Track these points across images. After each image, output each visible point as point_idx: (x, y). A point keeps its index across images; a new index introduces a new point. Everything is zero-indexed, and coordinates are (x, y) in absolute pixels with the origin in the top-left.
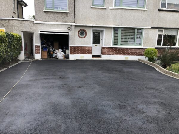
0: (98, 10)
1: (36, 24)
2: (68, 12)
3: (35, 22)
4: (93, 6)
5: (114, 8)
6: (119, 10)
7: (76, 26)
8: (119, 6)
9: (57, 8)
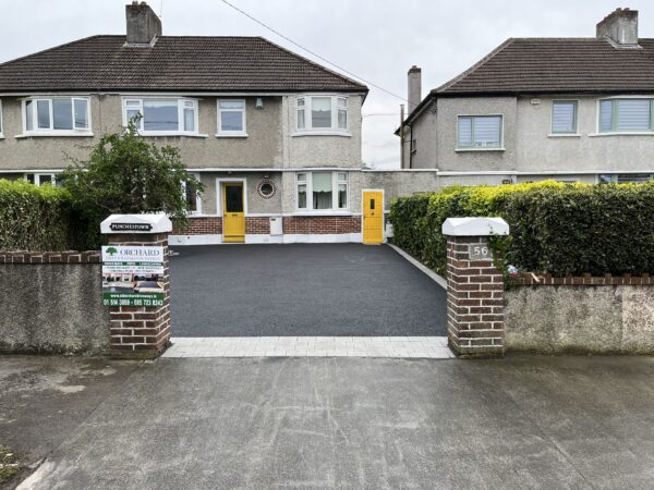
0: (563, 140)
1: (441, 176)
2: (503, 149)
3: (439, 173)
4: (553, 132)
5: (597, 134)
6: (612, 138)
7: (518, 176)
8: (610, 129)
9: (480, 144)
